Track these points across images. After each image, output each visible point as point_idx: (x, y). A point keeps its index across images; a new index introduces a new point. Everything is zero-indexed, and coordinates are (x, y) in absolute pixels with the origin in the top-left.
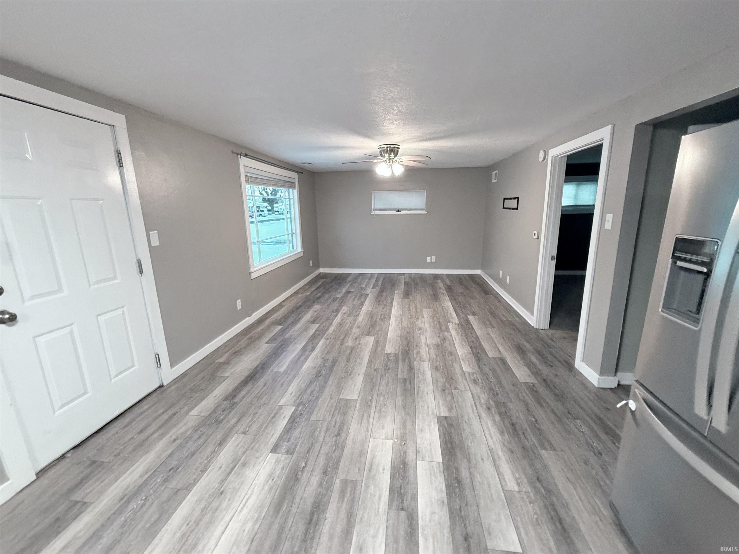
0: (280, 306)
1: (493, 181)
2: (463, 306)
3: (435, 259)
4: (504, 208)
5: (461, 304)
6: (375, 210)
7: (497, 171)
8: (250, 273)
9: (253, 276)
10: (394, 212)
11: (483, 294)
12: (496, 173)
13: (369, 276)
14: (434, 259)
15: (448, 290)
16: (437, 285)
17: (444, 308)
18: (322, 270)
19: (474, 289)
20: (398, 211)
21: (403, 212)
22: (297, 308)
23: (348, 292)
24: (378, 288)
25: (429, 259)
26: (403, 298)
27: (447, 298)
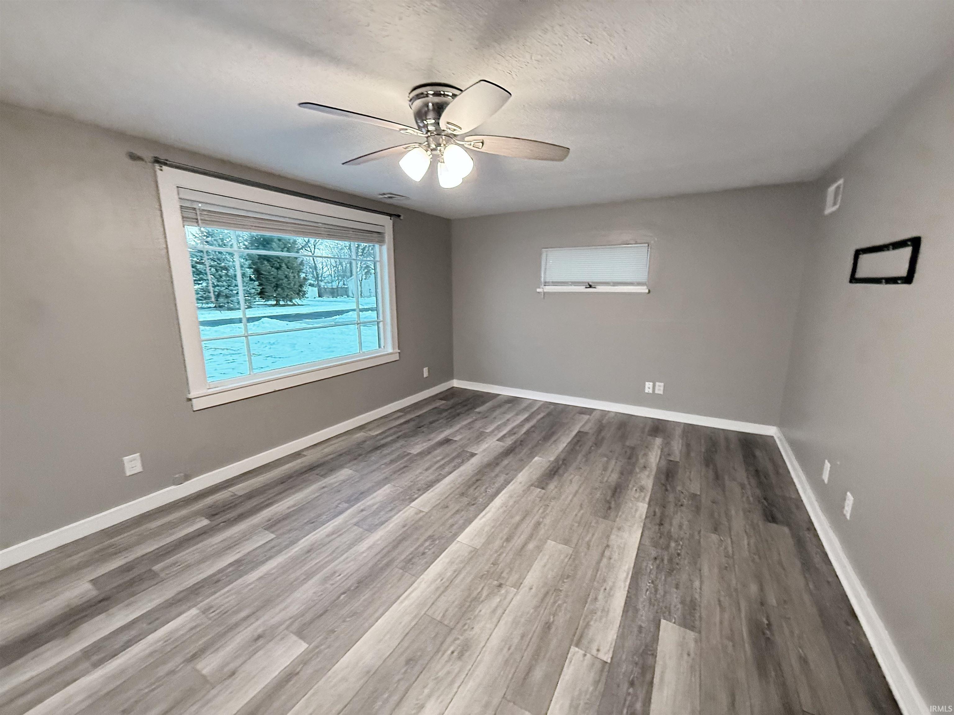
0: (298, 455)
1: (829, 210)
2: (671, 560)
3: (662, 388)
4: (854, 279)
5: (667, 547)
6: (546, 284)
7: (841, 182)
8: (190, 400)
9: (198, 405)
10: (582, 289)
11: (757, 517)
12: (838, 188)
13: (524, 405)
14: (660, 388)
15: (663, 477)
16: (645, 455)
17: (607, 553)
18: (456, 383)
19: (737, 490)
20: (590, 286)
21: (600, 289)
22: (311, 468)
23: (447, 441)
24: (509, 442)
25: (649, 386)
26: (532, 485)
27: (643, 508)
